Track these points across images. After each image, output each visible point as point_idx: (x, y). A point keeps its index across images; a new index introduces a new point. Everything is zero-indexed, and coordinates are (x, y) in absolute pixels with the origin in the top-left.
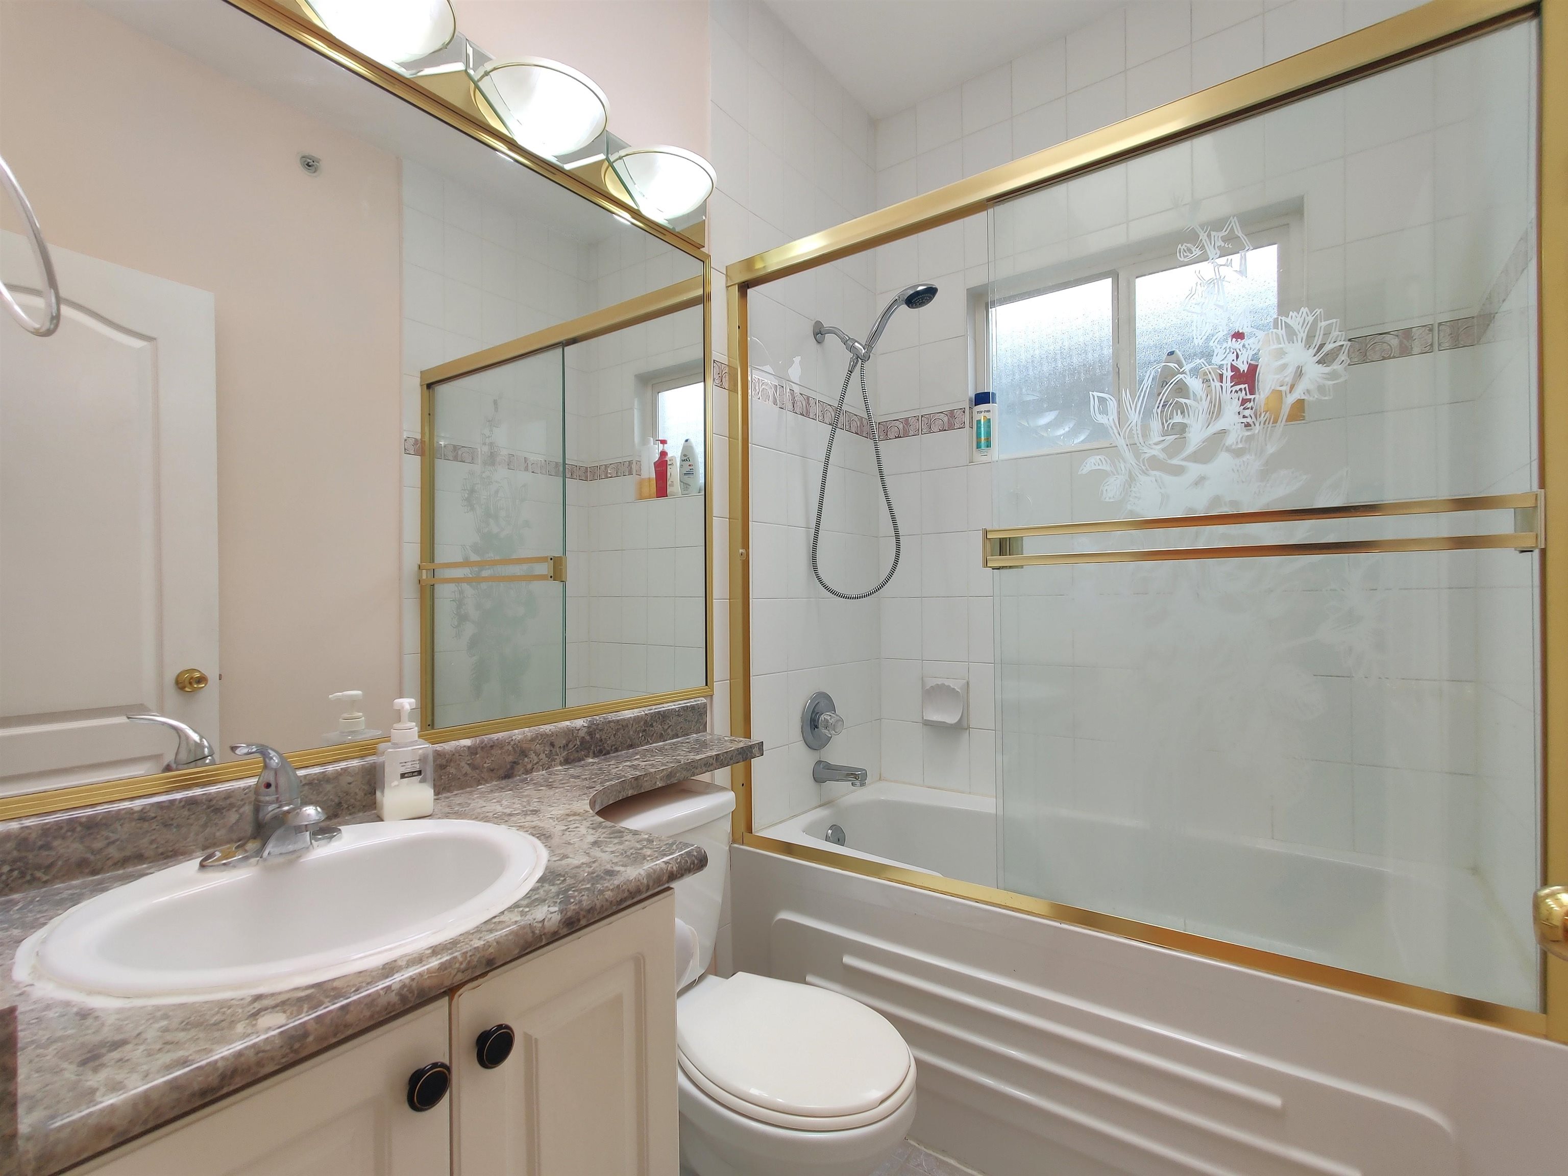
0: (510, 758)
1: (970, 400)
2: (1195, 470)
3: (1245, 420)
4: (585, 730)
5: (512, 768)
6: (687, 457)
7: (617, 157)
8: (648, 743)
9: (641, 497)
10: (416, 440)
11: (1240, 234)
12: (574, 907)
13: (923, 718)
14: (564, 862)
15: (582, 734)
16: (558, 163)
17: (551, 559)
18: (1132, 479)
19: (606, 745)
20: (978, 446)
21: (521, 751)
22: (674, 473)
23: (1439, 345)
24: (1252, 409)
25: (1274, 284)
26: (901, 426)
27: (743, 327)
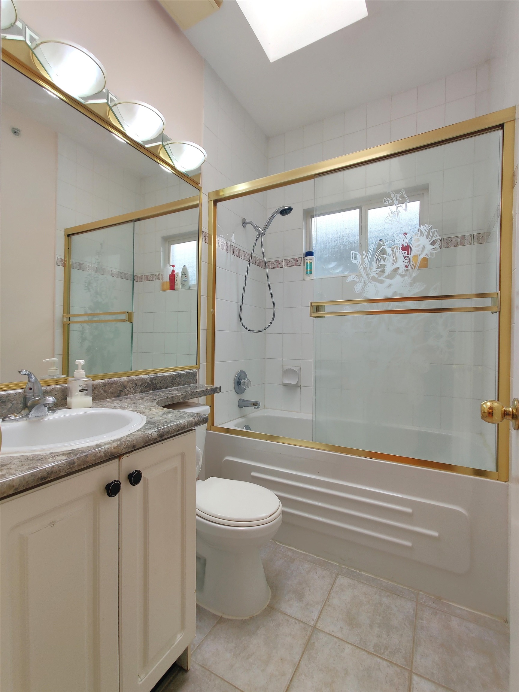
0: (119, 389)
1: (304, 254)
2: (388, 282)
3: (405, 264)
4: (149, 379)
5: (120, 393)
6: (184, 273)
7: (166, 144)
8: (174, 386)
9: (163, 290)
10: (62, 259)
11: (405, 196)
12: (162, 431)
13: (282, 382)
14: (153, 419)
15: (148, 381)
16: (143, 144)
17: (127, 313)
18: (365, 284)
19: (157, 386)
20: (307, 273)
21: (124, 386)
22: (178, 280)
23: (473, 242)
24: (408, 260)
25: (418, 216)
26: (276, 264)
27: (215, 218)
